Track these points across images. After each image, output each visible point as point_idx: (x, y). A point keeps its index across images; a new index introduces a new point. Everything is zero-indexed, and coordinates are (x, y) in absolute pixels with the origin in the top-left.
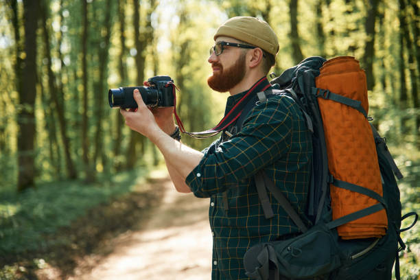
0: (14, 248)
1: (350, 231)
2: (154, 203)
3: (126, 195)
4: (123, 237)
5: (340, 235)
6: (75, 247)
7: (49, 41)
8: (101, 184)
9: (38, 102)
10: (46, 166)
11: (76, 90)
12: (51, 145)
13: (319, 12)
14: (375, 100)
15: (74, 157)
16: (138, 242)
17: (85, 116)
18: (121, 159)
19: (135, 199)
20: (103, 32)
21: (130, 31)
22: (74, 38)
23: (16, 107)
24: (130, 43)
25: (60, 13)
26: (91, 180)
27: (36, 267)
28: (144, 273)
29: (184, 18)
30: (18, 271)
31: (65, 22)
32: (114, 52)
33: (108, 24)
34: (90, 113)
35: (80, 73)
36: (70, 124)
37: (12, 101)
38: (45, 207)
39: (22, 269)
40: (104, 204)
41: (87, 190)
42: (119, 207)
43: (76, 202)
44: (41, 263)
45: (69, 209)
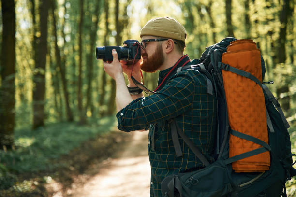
0: (30, 169)
1: (239, 167)
2: (127, 140)
3: (107, 134)
4: (105, 162)
5: (234, 169)
6: (72, 169)
7: (56, 24)
8: (90, 125)
9: (48, 67)
10: (52, 111)
11: (73, 59)
12: (55, 98)
13: (247, 6)
14: (286, 69)
15: (71, 106)
16: (116, 166)
17: (80, 78)
18: (104, 108)
19: (114, 136)
20: (94, 19)
21: (112, 19)
22: (73, 23)
23: (32, 70)
24: (112, 27)
25: (64, 5)
26: (84, 122)
27: (45, 182)
28: (121, 188)
29: (150, 9)
30: (33, 185)
31: (68, 12)
32: (101, 33)
33: (97, 13)
34: (84, 76)
35: (77, 47)
36: (69, 83)
37: (30, 66)
38: (52, 140)
39: (36, 183)
40: (92, 139)
41: (81, 129)
42: (103, 141)
43: (73, 137)
44: (49, 179)
45: (68, 142)
